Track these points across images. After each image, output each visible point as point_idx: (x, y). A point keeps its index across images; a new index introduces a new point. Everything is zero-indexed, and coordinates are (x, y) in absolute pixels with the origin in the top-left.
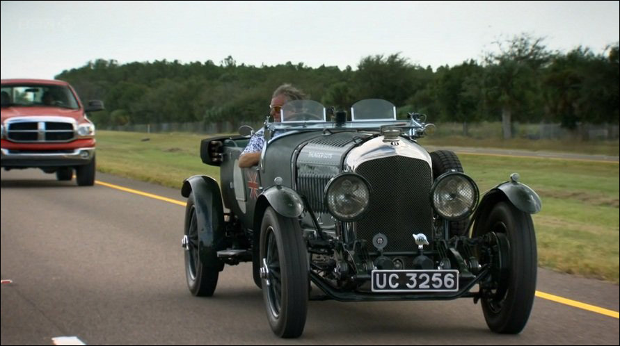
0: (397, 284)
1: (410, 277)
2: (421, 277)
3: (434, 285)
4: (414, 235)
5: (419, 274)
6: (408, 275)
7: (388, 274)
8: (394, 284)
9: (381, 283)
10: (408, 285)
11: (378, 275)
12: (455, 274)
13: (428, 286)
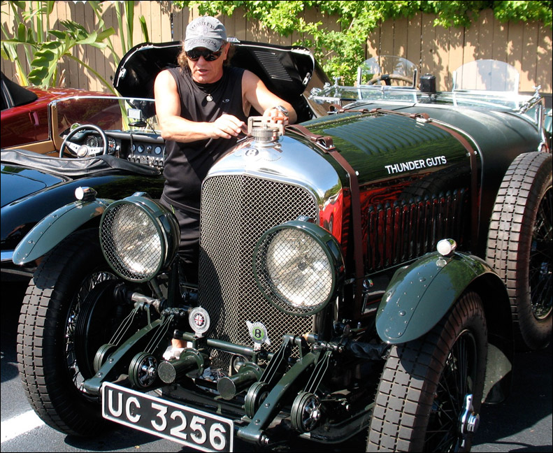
0: (138, 417)
1: (159, 411)
2: (173, 415)
3: (193, 436)
4: (248, 323)
5: (171, 410)
6: (154, 406)
7: (126, 396)
8: (134, 415)
9: (116, 408)
10: (153, 422)
11: (110, 392)
12: (226, 426)
13: (184, 436)
